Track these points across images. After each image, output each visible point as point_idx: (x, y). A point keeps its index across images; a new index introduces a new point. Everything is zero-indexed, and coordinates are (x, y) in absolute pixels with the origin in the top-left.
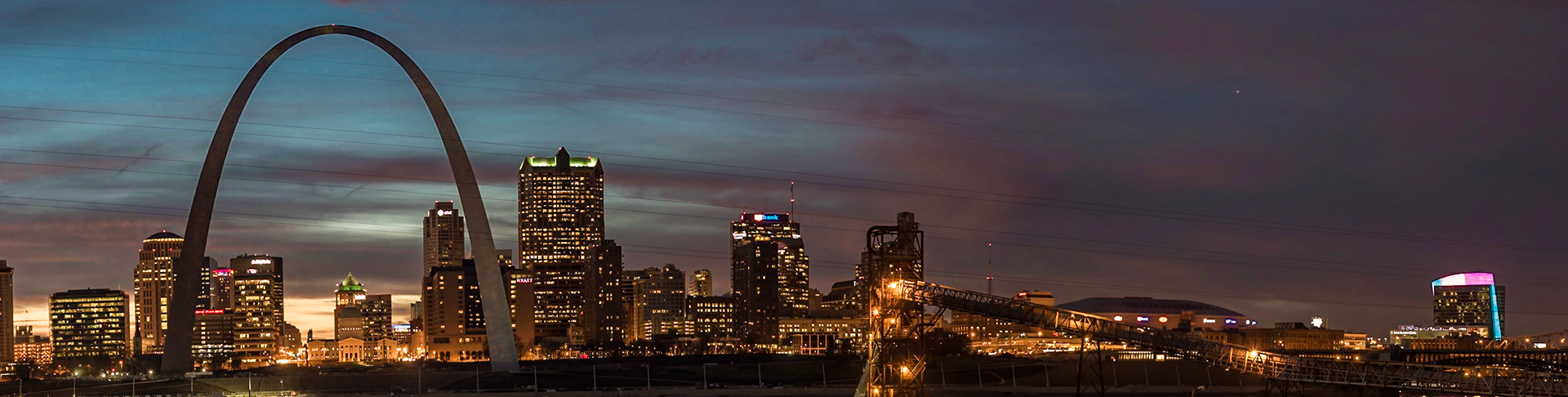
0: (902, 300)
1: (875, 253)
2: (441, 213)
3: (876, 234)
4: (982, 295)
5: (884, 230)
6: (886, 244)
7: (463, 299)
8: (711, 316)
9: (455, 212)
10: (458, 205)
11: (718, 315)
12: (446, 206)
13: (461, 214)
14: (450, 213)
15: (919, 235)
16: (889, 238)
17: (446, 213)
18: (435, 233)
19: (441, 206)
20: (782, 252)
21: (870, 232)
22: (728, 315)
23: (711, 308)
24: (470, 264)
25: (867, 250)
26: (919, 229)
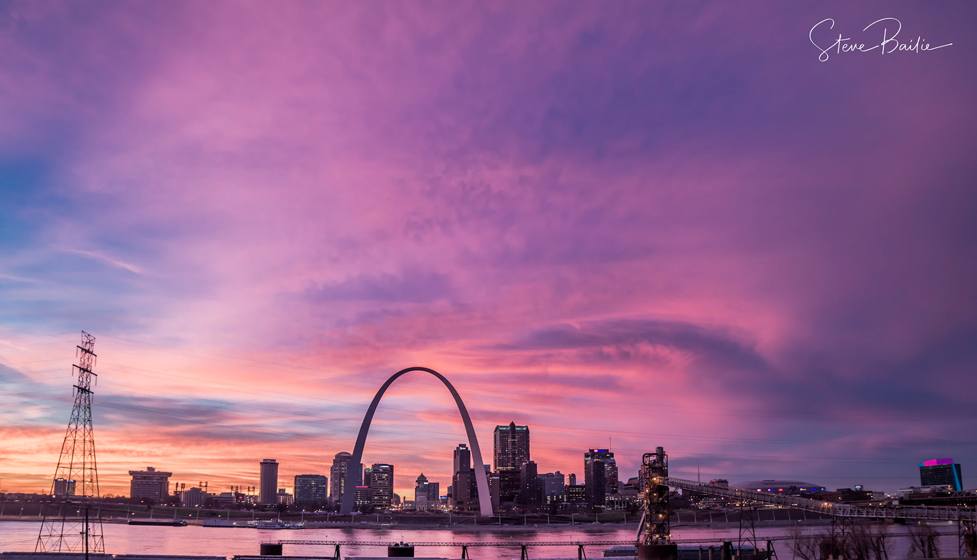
0: (659, 486)
1: (646, 465)
2: (461, 448)
3: (647, 457)
4: (695, 482)
5: (650, 455)
6: (651, 461)
7: (470, 485)
8: (576, 493)
9: (467, 448)
10: (468, 445)
11: (579, 493)
12: (464, 446)
13: (469, 449)
14: (465, 448)
15: (666, 456)
16: (653, 458)
17: (463, 448)
18: (458, 457)
19: (461, 445)
20: (606, 465)
21: (644, 456)
22: (583, 493)
23: (576, 490)
24: (473, 470)
25: (643, 464)
26: (666, 454)
